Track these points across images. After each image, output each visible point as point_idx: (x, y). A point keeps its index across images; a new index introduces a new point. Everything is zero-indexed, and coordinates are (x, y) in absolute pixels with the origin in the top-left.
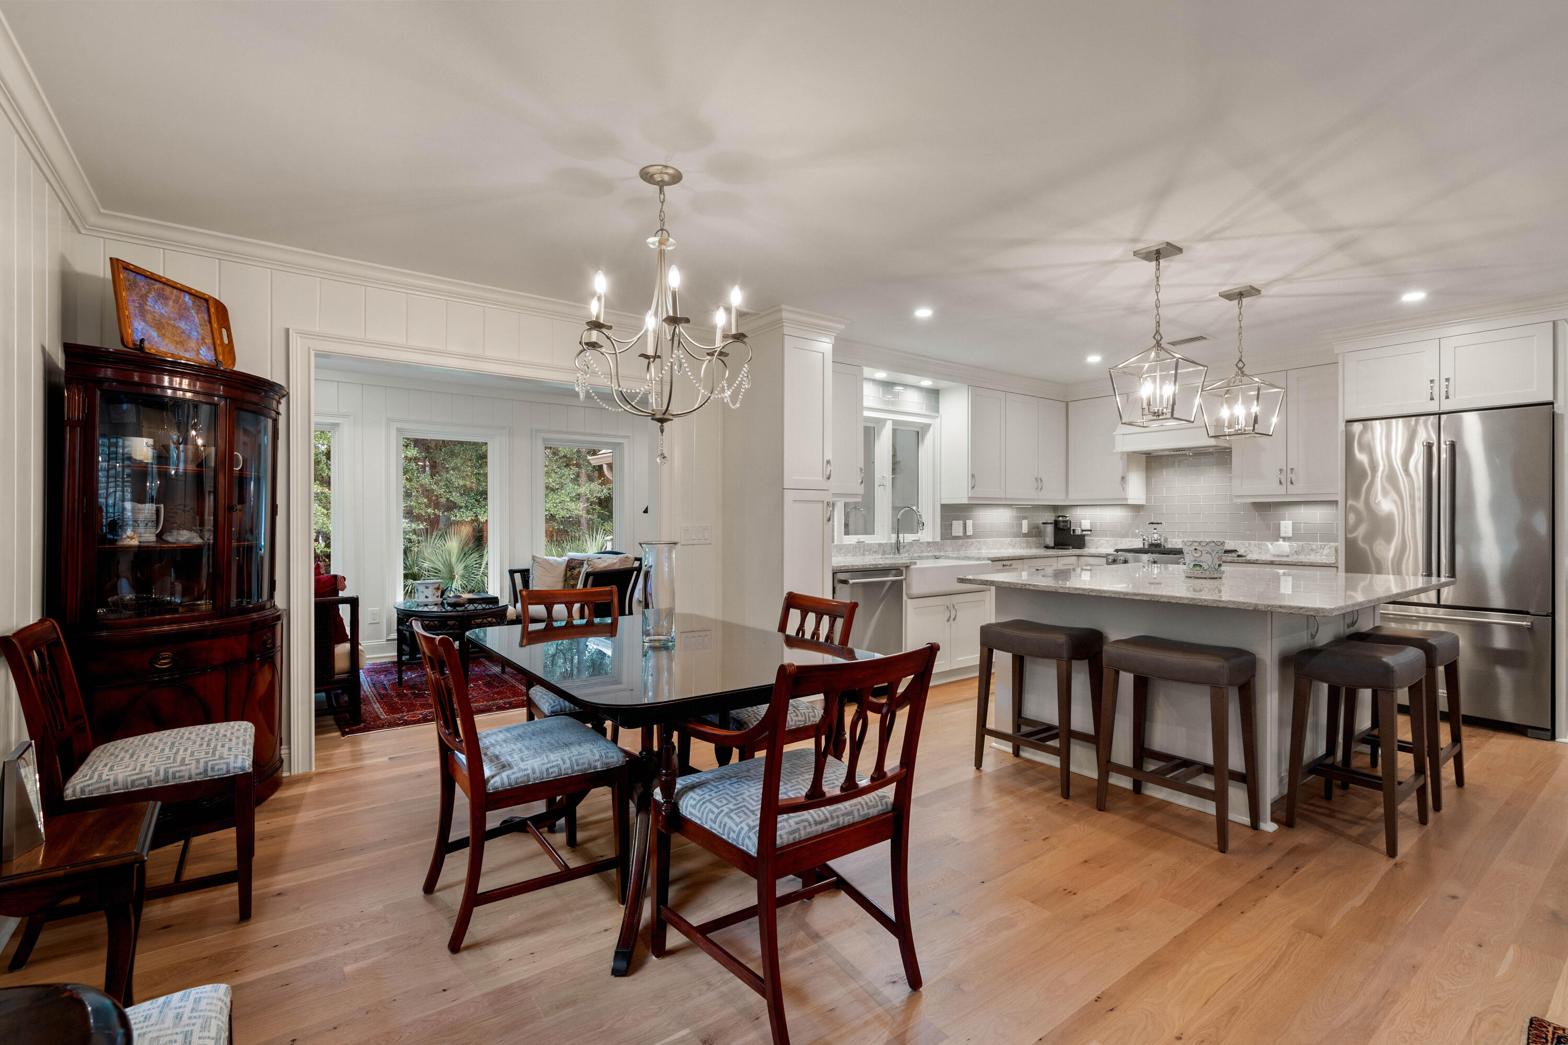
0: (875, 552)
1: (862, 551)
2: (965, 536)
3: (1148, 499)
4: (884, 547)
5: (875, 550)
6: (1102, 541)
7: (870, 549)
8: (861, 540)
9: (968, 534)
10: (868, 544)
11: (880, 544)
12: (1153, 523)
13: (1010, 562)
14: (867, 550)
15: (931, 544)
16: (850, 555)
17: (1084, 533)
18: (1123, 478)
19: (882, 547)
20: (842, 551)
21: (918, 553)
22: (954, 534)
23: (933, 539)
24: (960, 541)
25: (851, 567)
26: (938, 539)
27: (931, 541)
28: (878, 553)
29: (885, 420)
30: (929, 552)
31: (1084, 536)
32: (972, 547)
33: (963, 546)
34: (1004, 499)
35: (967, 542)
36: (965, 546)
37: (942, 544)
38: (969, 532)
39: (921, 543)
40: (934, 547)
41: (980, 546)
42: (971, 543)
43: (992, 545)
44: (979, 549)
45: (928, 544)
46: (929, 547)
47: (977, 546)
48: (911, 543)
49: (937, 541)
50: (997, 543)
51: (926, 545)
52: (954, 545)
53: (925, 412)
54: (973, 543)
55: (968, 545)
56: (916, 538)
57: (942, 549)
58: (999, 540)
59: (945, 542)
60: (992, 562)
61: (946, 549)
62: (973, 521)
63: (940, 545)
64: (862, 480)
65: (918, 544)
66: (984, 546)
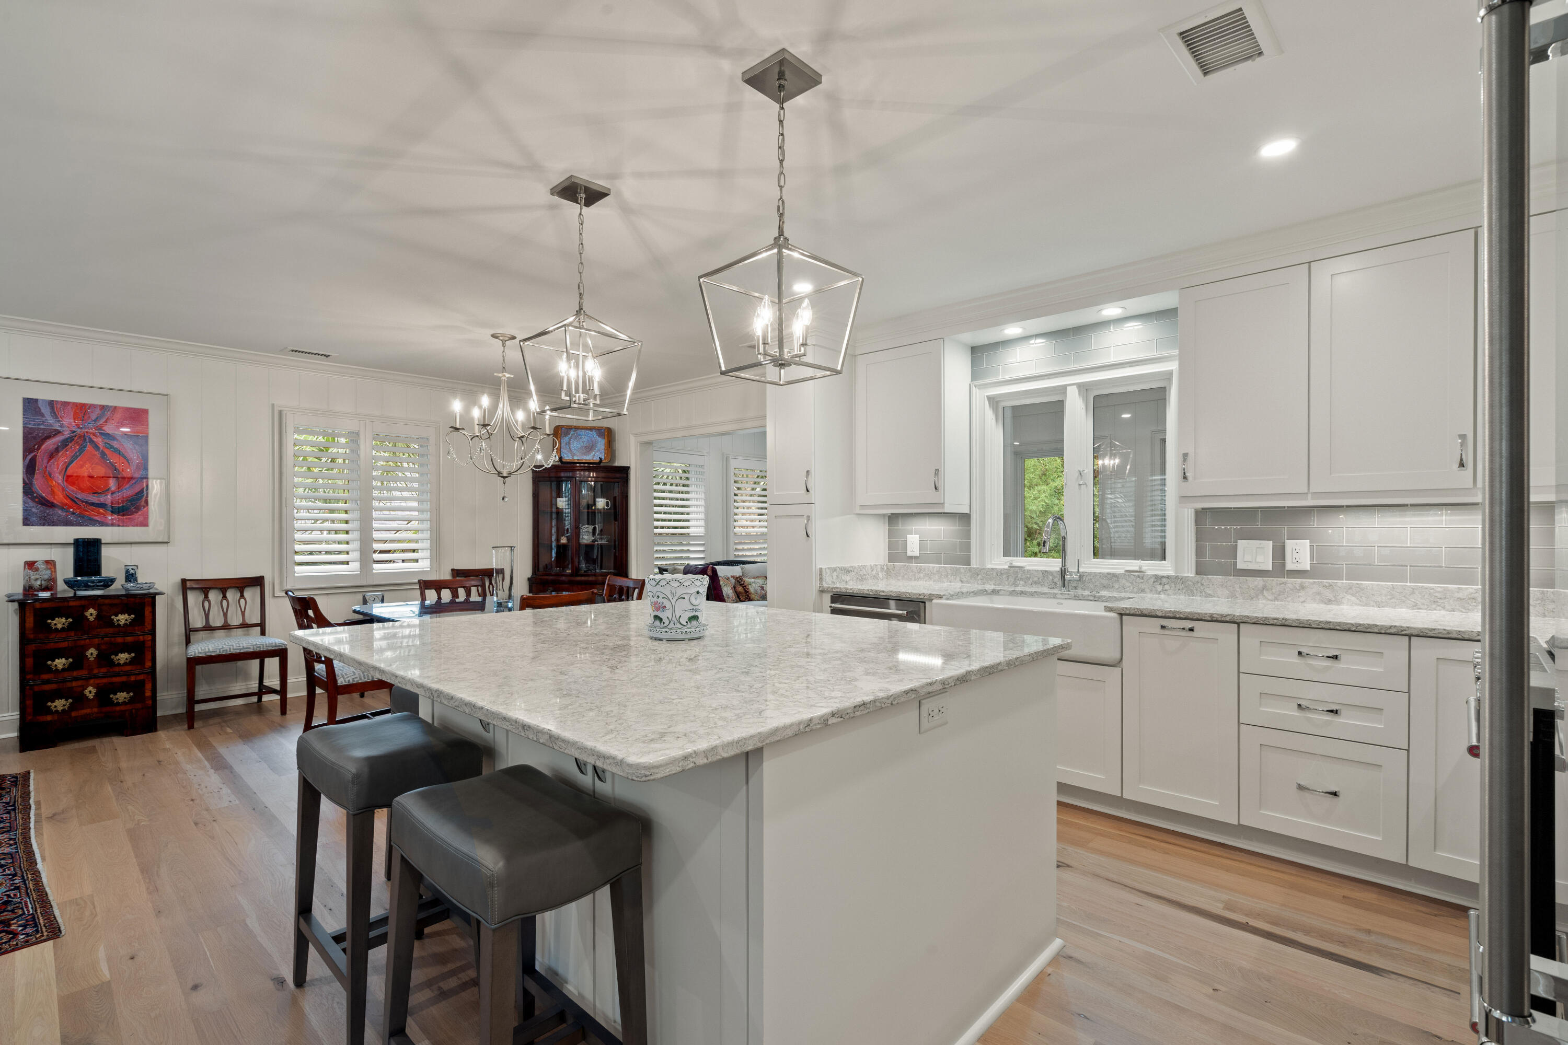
0: (1035, 583)
1: (1013, 580)
2: (1280, 568)
4: (1055, 577)
5: (1036, 579)
7: (1028, 578)
8: (1015, 564)
9: (1290, 566)
10: (1029, 571)
11: (1046, 571)
13: (1189, 624)
14: (1021, 579)
15: (1164, 580)
16: (991, 583)
19: (1051, 577)
20: (979, 576)
21: (1129, 591)
22: (1240, 565)
23: (1176, 571)
24: (1259, 582)
25: (844, 590)
26: (1189, 571)
27: (1173, 573)
28: (1043, 585)
30: (1159, 593)
32: (1300, 594)
33: (1267, 590)
34: (1310, 495)
35: (1281, 584)
36: (1274, 591)
37: (1198, 582)
38: (1296, 565)
39: (1139, 577)
40: (1173, 585)
41: (1331, 596)
42: (1295, 587)
43: (1386, 596)
44: (1329, 602)
45: (1158, 579)
46: (1160, 584)
47: (1319, 594)
48: (1114, 575)
49: (1186, 575)
50: (1413, 593)
51: (1153, 580)
52: (1237, 587)
53: (1154, 354)
54: (1302, 587)
55: (1285, 589)
56: (1136, 568)
57: (1197, 590)
58: (1422, 587)
59: (1208, 578)
60: (1121, 615)
61: (1210, 592)
62: (1308, 541)
63: (1190, 583)
64: (937, 485)
65: (1132, 577)
66: (1349, 597)
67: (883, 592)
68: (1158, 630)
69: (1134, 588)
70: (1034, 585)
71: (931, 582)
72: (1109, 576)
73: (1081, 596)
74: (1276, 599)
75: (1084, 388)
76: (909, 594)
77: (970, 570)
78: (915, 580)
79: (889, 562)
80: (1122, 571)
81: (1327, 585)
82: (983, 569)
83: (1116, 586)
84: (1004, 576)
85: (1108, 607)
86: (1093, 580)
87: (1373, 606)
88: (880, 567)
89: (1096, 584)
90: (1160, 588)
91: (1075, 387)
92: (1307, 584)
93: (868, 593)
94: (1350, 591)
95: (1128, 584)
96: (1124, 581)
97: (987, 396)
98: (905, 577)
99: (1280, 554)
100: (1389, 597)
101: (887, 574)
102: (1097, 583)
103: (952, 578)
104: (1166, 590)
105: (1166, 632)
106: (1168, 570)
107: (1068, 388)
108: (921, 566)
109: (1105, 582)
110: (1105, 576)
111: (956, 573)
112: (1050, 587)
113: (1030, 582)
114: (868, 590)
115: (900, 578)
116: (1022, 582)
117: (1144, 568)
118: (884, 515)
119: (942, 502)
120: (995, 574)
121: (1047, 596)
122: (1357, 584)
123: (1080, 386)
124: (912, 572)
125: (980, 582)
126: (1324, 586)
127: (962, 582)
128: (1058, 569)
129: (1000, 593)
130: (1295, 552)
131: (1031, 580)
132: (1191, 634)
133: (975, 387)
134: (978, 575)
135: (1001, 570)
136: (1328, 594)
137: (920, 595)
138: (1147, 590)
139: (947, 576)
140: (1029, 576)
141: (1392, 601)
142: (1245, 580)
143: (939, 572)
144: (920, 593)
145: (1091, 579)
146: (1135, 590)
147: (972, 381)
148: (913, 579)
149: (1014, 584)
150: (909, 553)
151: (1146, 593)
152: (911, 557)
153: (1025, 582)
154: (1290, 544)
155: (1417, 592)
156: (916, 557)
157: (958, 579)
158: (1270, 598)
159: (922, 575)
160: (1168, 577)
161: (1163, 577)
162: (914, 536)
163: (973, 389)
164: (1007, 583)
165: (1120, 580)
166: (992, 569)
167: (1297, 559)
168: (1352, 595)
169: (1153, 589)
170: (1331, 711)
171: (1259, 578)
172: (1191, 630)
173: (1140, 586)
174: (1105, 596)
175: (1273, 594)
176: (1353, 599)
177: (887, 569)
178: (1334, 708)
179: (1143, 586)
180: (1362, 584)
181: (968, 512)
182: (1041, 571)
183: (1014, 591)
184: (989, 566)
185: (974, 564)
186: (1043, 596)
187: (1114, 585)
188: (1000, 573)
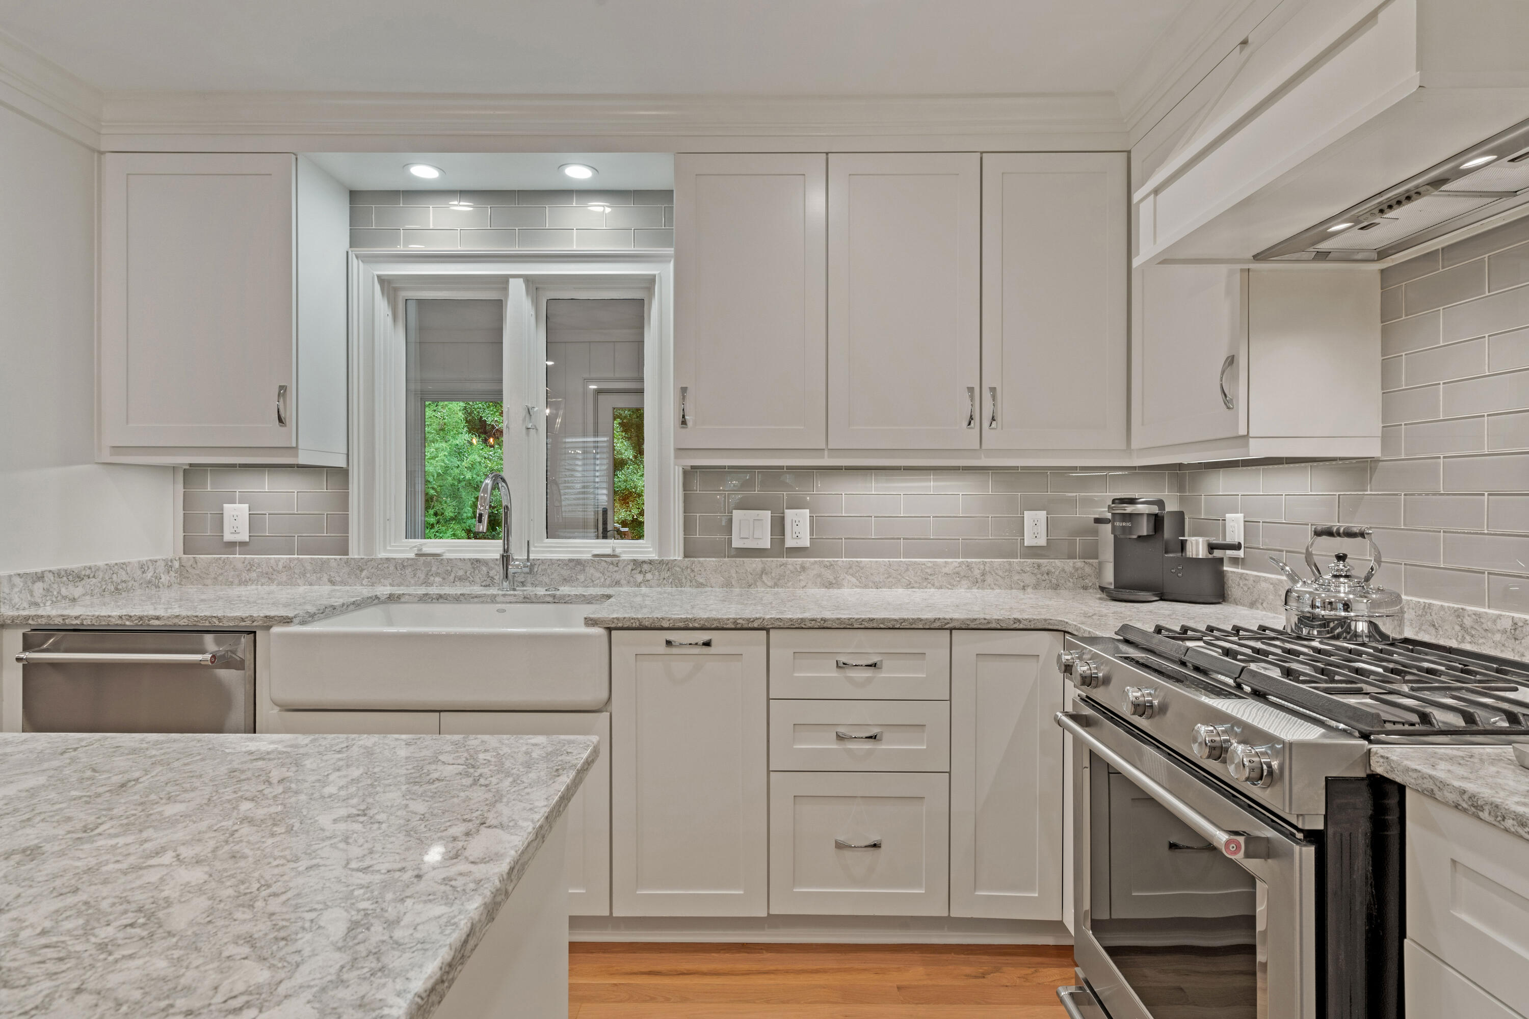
0: (460, 579)
1: (422, 576)
2: (779, 548)
3: (1388, 436)
4: (492, 569)
5: (461, 573)
6: (1264, 585)
7: (449, 573)
8: (426, 550)
9: (790, 543)
10: (449, 560)
11: (478, 561)
12: (1329, 533)
13: (704, 636)
14: (438, 574)
15: (646, 567)
16: (387, 582)
17: (1218, 553)
18: (1231, 361)
19: (484, 569)
20: (364, 573)
21: (603, 586)
22: (736, 543)
23: (660, 554)
24: (755, 564)
25: (59, 621)
26: (676, 554)
27: (654, 556)
28: (473, 582)
29: (503, 282)
30: (639, 585)
31: (1221, 561)
32: (801, 577)
33: (766, 574)
34: (826, 452)
35: (781, 566)
36: (773, 575)
37: (687, 568)
38: (796, 540)
39: (612, 564)
40: (657, 573)
41: (831, 578)
42: (796, 569)
43: (883, 574)
44: (830, 585)
45: (637, 565)
46: (640, 572)
47: (819, 575)
48: (578, 562)
49: (672, 558)
50: (907, 570)
51: (630, 567)
52: (733, 571)
53: (630, 249)
54: (803, 568)
55: (785, 572)
56: (608, 551)
57: (686, 578)
58: (915, 563)
59: (699, 562)
60: (609, 630)
61: (701, 580)
62: (808, 511)
63: (678, 569)
64: (283, 415)
65: (603, 564)
66: (849, 577)
67: (158, 618)
68: (662, 649)
69: (605, 579)
70: (458, 583)
71: (273, 587)
72: (571, 564)
73: (533, 597)
74: (776, 585)
75: (533, 284)
76: (219, 619)
77: (347, 562)
78: (240, 585)
79: (184, 554)
80: (587, 556)
81: (828, 564)
82: (372, 560)
83: (582, 577)
84: (408, 571)
85: (591, 619)
86: (549, 571)
87: (872, 588)
88: (163, 564)
89: (553, 577)
90: (639, 578)
91: (521, 280)
92: (808, 565)
93: (119, 622)
94: (850, 571)
95: (598, 575)
96: (592, 571)
97: (379, 277)
98: (220, 578)
99: (779, 526)
100: (886, 576)
101: (181, 575)
102: (555, 576)
103: (314, 577)
104: (648, 581)
105: (674, 650)
106: (648, 552)
107: (511, 280)
108: (253, 559)
109: (566, 573)
110: (567, 565)
111: (322, 567)
112: (484, 584)
113: (452, 578)
114: (120, 617)
115: (209, 582)
116: (438, 579)
117: (618, 551)
118: (174, 468)
119: (294, 445)
120: (392, 568)
121: (481, 599)
122: (857, 562)
123: (529, 280)
124: (235, 569)
125: (365, 582)
126: (826, 566)
127: (332, 583)
128: (497, 556)
129: (403, 600)
130: (795, 524)
131: (453, 575)
132: (706, 650)
133: (357, 257)
134: (362, 571)
135: (403, 560)
136: (829, 575)
137: (243, 620)
138: (623, 582)
139: (304, 575)
140: (449, 568)
141: (889, 580)
142: (742, 563)
143: (287, 568)
144: (244, 615)
145: (546, 570)
146: (608, 582)
147: (351, 247)
148: (236, 581)
149: (426, 583)
150: (228, 537)
151: (622, 586)
152: (232, 544)
153: (444, 579)
154: (790, 514)
155: (910, 569)
156: (243, 544)
157: (325, 578)
158: (769, 584)
159: (254, 575)
160: (651, 562)
161: (644, 562)
162: (237, 505)
163: (354, 262)
164: (413, 582)
165: (587, 569)
166: (388, 559)
167: (797, 534)
168: (852, 575)
169: (632, 579)
170: (870, 737)
171: (757, 559)
172: (707, 644)
173: (614, 577)
174: (569, 595)
175: (772, 578)
176: (854, 580)
177: (181, 566)
178: (873, 731)
179: (617, 576)
180: (861, 561)
181: (342, 464)
182: (470, 559)
183: (427, 594)
184: (383, 555)
185: (355, 553)
186: (476, 600)
187: (578, 577)
188: (402, 565)
